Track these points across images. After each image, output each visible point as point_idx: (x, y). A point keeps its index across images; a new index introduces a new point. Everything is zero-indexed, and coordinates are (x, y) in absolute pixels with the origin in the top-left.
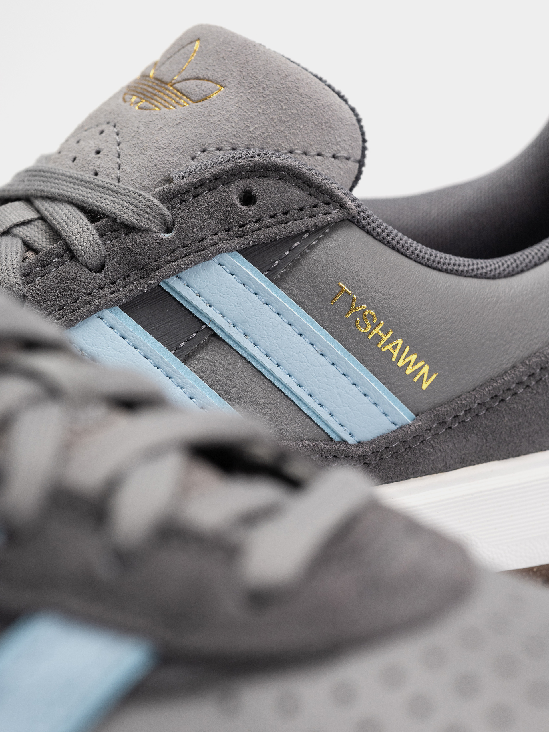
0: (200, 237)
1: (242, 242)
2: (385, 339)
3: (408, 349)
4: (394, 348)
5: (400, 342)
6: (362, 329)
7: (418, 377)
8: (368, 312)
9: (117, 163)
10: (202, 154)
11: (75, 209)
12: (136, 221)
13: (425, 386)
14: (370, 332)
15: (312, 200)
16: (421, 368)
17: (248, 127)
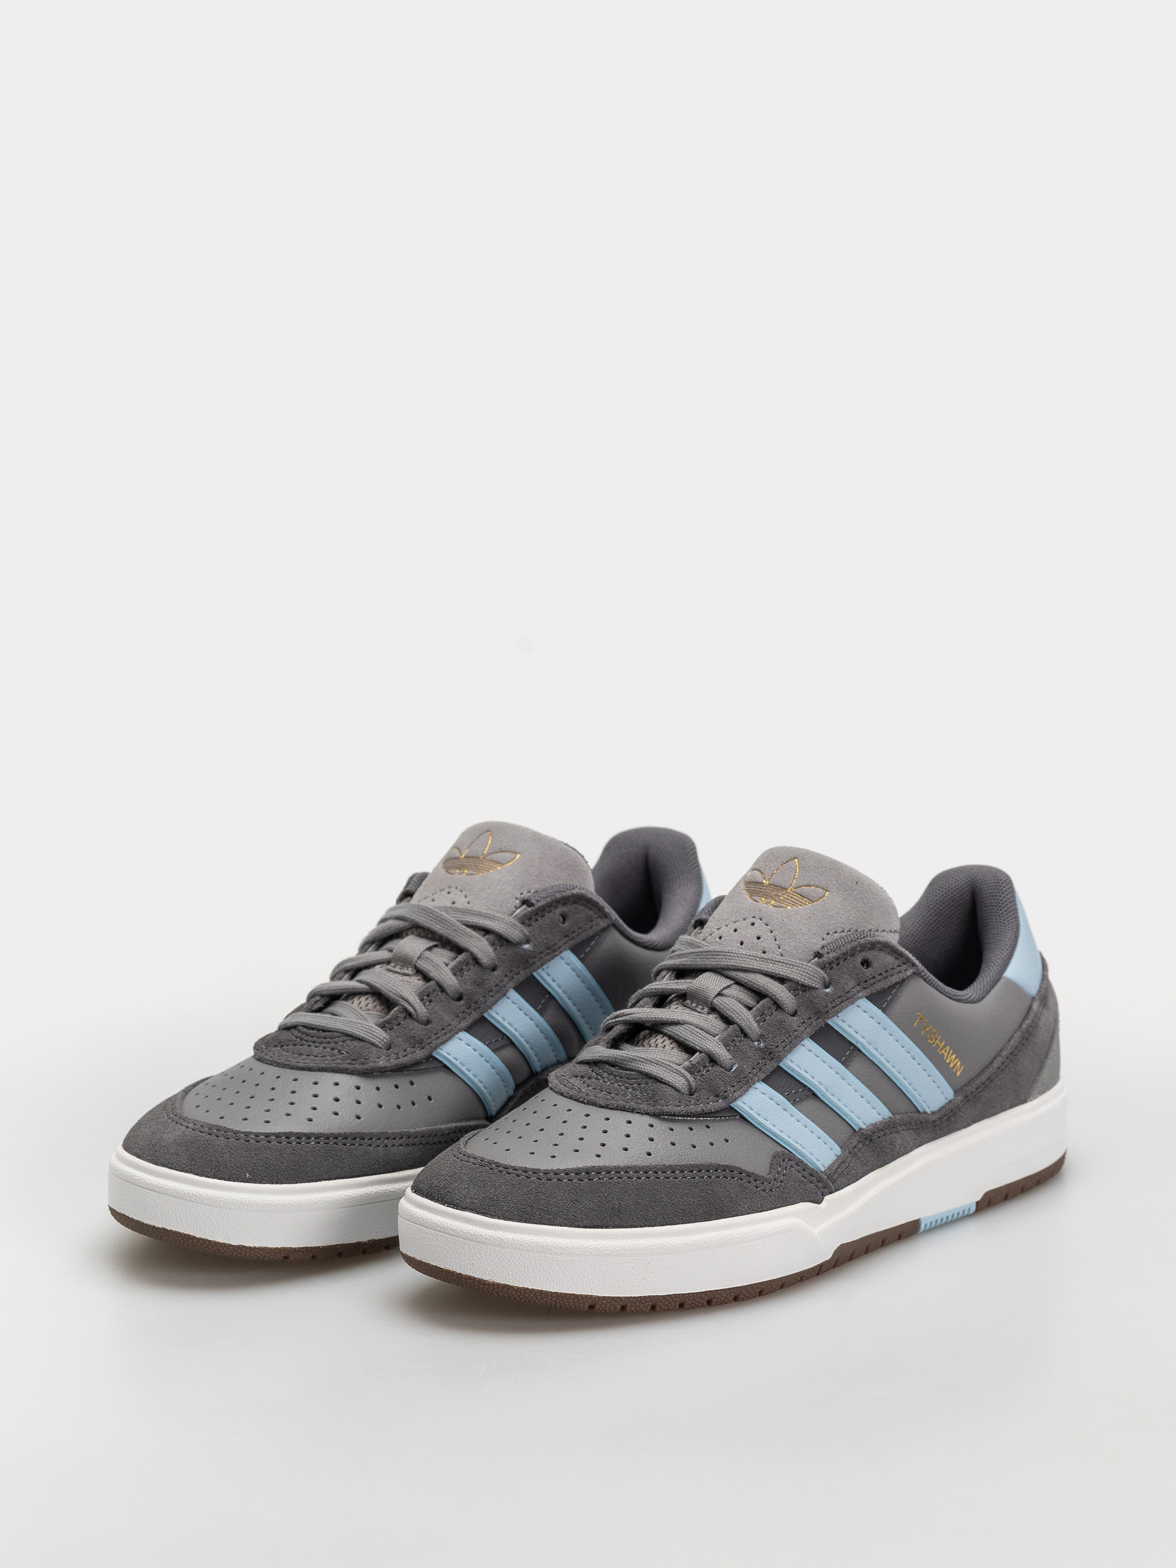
0: (847, 990)
1: (868, 992)
2: (941, 1046)
3: (951, 1051)
4: (945, 1051)
5: (948, 1047)
6: (929, 1041)
7: (955, 1068)
8: (933, 1030)
9: (777, 944)
10: (828, 936)
11: (761, 976)
12: (807, 982)
13: (958, 1074)
14: (934, 1043)
15: (898, 962)
16: (957, 1063)
17: (849, 917)
